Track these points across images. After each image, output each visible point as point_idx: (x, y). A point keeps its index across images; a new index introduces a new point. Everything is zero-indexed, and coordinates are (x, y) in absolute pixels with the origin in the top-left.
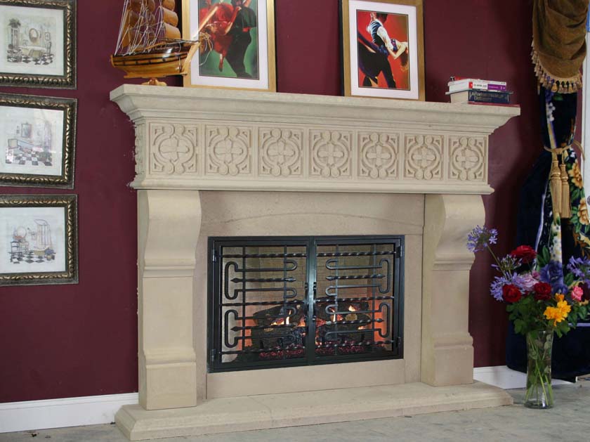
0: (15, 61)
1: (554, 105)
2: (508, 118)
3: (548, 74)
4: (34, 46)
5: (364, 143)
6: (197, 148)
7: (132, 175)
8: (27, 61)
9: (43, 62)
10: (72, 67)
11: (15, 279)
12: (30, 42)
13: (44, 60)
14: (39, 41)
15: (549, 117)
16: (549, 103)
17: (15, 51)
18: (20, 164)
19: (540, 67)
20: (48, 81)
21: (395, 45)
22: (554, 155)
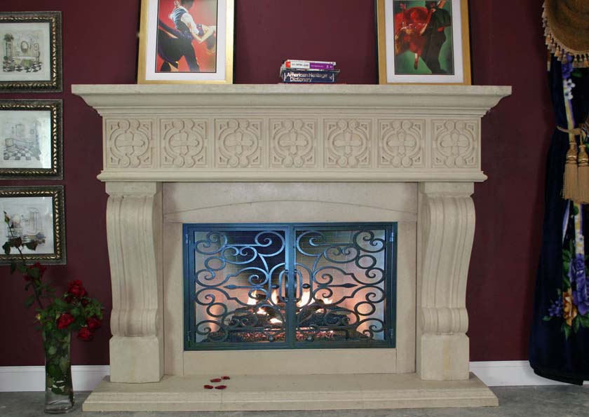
0: (9, 71)
1: (573, 82)
4: (25, 56)
8: (19, 70)
9: (33, 70)
10: (57, 73)
12: (21, 54)
14: (29, 52)
15: (567, 94)
17: (10, 62)
18: (16, 159)
20: (37, 86)
21: (201, 30)
22: (571, 136)
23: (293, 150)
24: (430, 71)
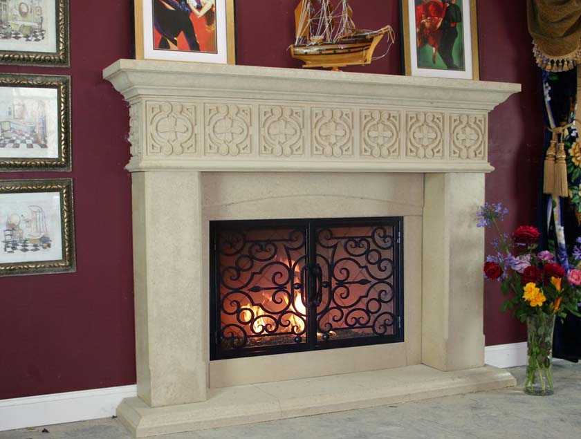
0: (5, 38)
1: (550, 85)
2: (510, 94)
3: (544, 54)
4: (23, 21)
5: (365, 122)
6: (196, 128)
7: (127, 157)
8: (17, 38)
9: (34, 38)
10: (65, 44)
11: (10, 270)
12: (20, 18)
13: (36, 36)
14: (30, 16)
15: (546, 97)
16: (545, 83)
17: (4, 27)
18: (13, 147)
19: (538, 48)
20: (40, 58)
23: (333, 140)
24: (446, 66)
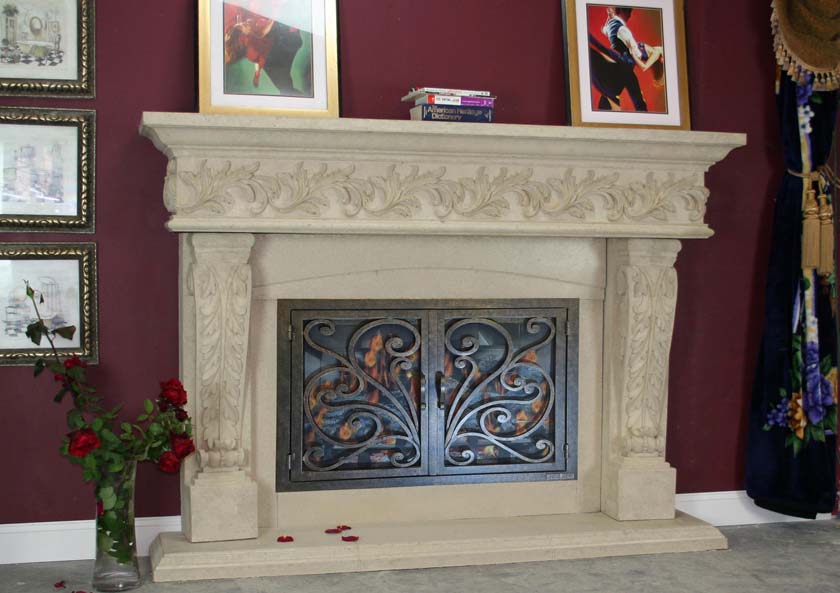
0: (11, 62)
1: (812, 109)
3: (799, 62)
4: (36, 40)
8: (27, 62)
9: (49, 62)
10: (88, 68)
12: (31, 36)
13: (51, 59)
14: (44, 34)
15: (804, 126)
16: (805, 106)
17: (11, 48)
19: (786, 51)
20: (56, 87)
21: (644, 52)
22: (807, 183)
